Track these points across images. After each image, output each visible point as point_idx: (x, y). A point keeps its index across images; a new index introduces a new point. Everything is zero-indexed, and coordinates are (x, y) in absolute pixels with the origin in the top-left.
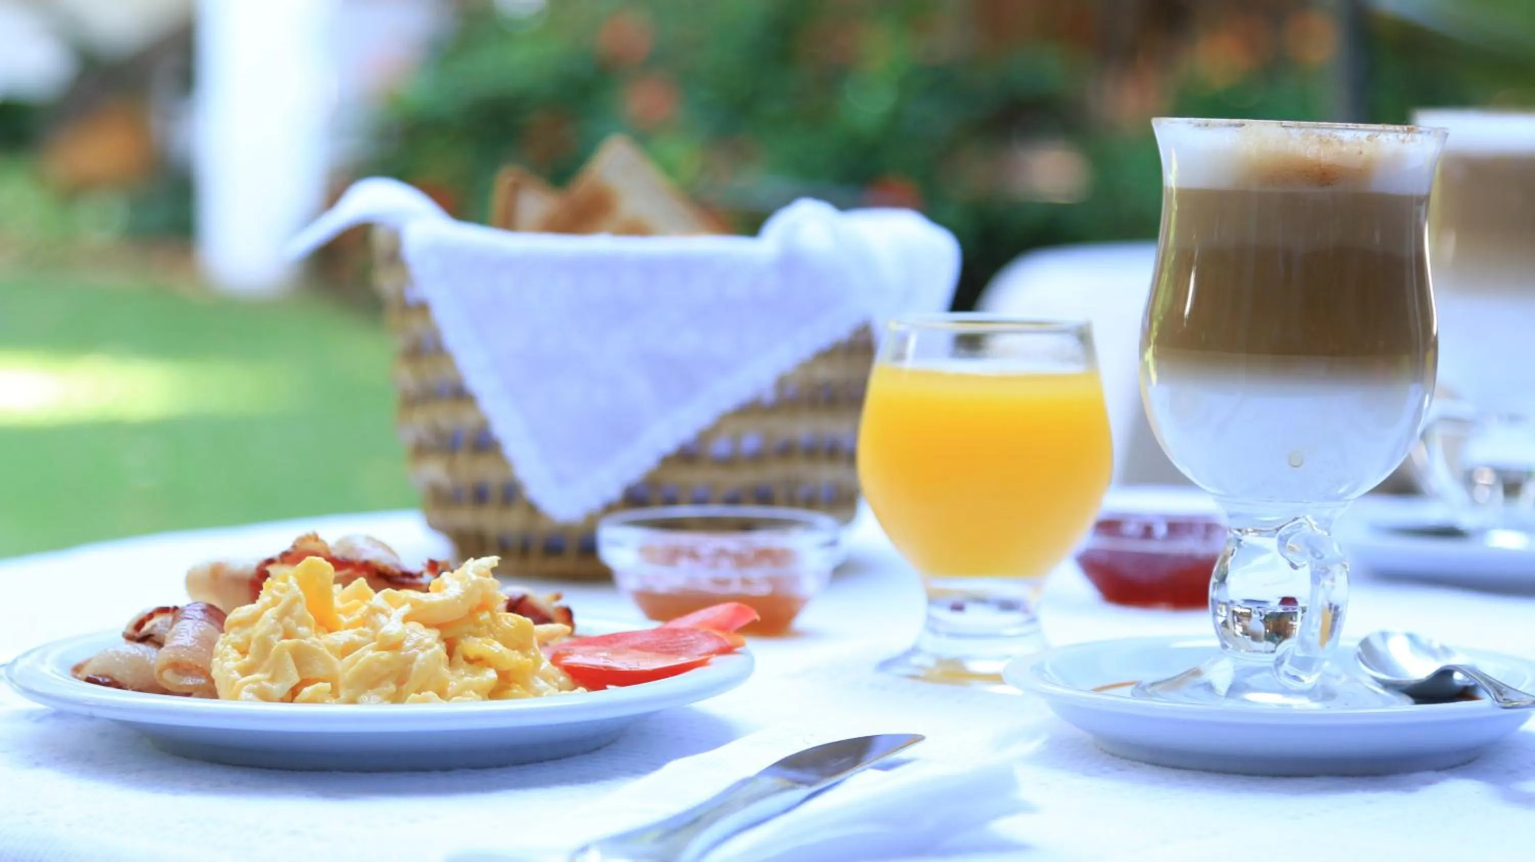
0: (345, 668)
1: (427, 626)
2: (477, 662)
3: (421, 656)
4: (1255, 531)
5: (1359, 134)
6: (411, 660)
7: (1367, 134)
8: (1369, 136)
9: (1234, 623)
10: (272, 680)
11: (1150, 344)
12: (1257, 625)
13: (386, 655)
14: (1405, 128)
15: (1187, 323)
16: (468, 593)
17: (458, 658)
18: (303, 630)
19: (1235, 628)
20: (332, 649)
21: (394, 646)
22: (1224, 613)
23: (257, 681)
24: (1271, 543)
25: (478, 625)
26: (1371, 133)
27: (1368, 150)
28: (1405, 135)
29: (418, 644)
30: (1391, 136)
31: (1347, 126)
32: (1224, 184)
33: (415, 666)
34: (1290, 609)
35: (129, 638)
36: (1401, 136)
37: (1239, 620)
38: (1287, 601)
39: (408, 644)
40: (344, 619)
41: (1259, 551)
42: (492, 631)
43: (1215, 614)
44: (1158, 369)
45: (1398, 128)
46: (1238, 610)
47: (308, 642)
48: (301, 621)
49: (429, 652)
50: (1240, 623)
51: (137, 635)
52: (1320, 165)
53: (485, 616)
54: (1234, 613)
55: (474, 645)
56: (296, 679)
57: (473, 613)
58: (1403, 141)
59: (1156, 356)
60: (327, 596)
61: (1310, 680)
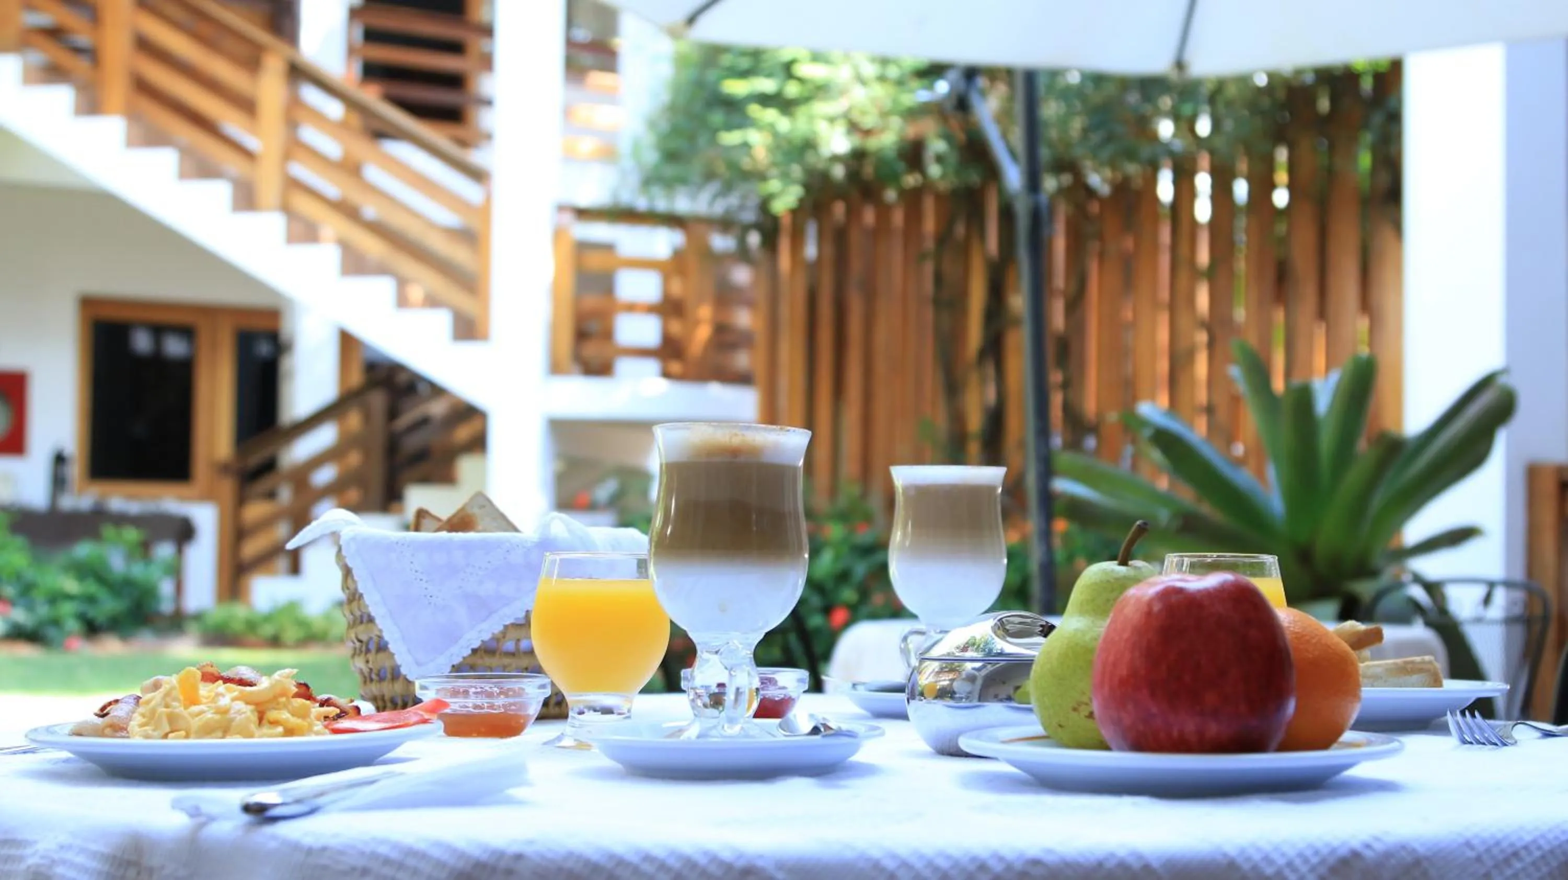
0: (196, 723)
1: (247, 703)
2: (274, 723)
3: (239, 718)
4: (707, 652)
6: (232, 720)
9: (696, 699)
10: (154, 730)
12: (707, 700)
13: (217, 717)
14: (779, 427)
15: (669, 539)
16: (272, 687)
17: (265, 721)
18: (175, 704)
19: (696, 703)
20: (190, 714)
21: (224, 712)
23: (145, 731)
24: (716, 658)
25: (278, 704)
29: (239, 712)
32: (684, 459)
33: (234, 724)
34: (722, 690)
35: (97, 715)
37: (698, 698)
38: (721, 685)
39: (232, 711)
40: (204, 700)
42: (285, 706)
43: (689, 695)
46: (697, 692)
47: (177, 710)
48: (175, 699)
49: (243, 716)
50: (699, 700)
51: (102, 714)
53: (283, 699)
54: (695, 694)
55: (273, 715)
56: (168, 729)
57: (275, 698)
60: (195, 689)
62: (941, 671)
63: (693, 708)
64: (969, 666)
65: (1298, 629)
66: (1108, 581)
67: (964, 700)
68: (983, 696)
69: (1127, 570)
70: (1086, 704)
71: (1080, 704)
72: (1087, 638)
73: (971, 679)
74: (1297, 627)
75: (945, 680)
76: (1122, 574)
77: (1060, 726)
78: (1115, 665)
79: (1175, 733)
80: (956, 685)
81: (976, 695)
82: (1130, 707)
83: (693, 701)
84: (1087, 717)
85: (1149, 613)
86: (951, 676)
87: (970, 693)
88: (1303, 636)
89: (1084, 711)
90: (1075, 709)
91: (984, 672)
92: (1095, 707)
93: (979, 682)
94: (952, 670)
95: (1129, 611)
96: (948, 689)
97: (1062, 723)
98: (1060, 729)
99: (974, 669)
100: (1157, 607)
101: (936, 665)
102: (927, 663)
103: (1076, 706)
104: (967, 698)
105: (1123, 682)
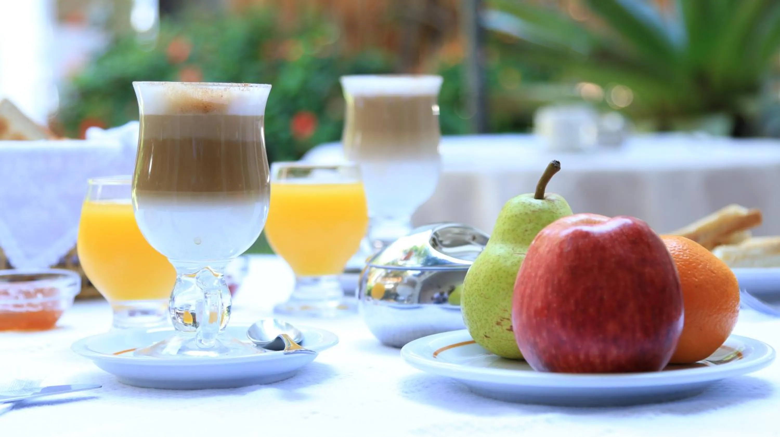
4: (185, 275)
5: (220, 87)
7: (223, 88)
8: (225, 89)
9: (177, 318)
11: (134, 187)
14: (243, 85)
15: (150, 177)
19: (178, 320)
22: (174, 313)
24: (193, 280)
26: (226, 87)
27: (226, 95)
28: (244, 88)
30: (237, 88)
31: (214, 84)
36: (241, 88)
37: (179, 316)
41: (187, 285)
44: (138, 201)
45: (239, 84)
46: (179, 312)
50: (179, 317)
52: (203, 104)
54: (177, 313)
58: (242, 90)
59: (137, 194)
61: (212, 342)
62: (387, 276)
63: (174, 324)
64: (410, 273)
65: (686, 257)
66: (526, 214)
67: (406, 302)
68: (422, 299)
69: (542, 203)
70: (508, 319)
71: (503, 319)
72: (509, 263)
73: (412, 284)
74: (685, 255)
75: (390, 284)
76: (538, 207)
77: (486, 336)
78: (531, 297)
79: (582, 357)
80: (399, 290)
81: (416, 298)
82: (544, 334)
83: (174, 318)
84: (508, 330)
85: (561, 255)
86: (395, 280)
87: (411, 296)
88: (691, 263)
89: (506, 326)
90: (498, 324)
91: (423, 278)
92: (515, 324)
93: (418, 288)
94: (395, 276)
95: (543, 249)
96: (392, 291)
97: (488, 335)
98: (486, 339)
99: (415, 275)
100: (567, 248)
101: (382, 272)
102: (373, 269)
103: (499, 321)
104: (408, 300)
105: (538, 313)
